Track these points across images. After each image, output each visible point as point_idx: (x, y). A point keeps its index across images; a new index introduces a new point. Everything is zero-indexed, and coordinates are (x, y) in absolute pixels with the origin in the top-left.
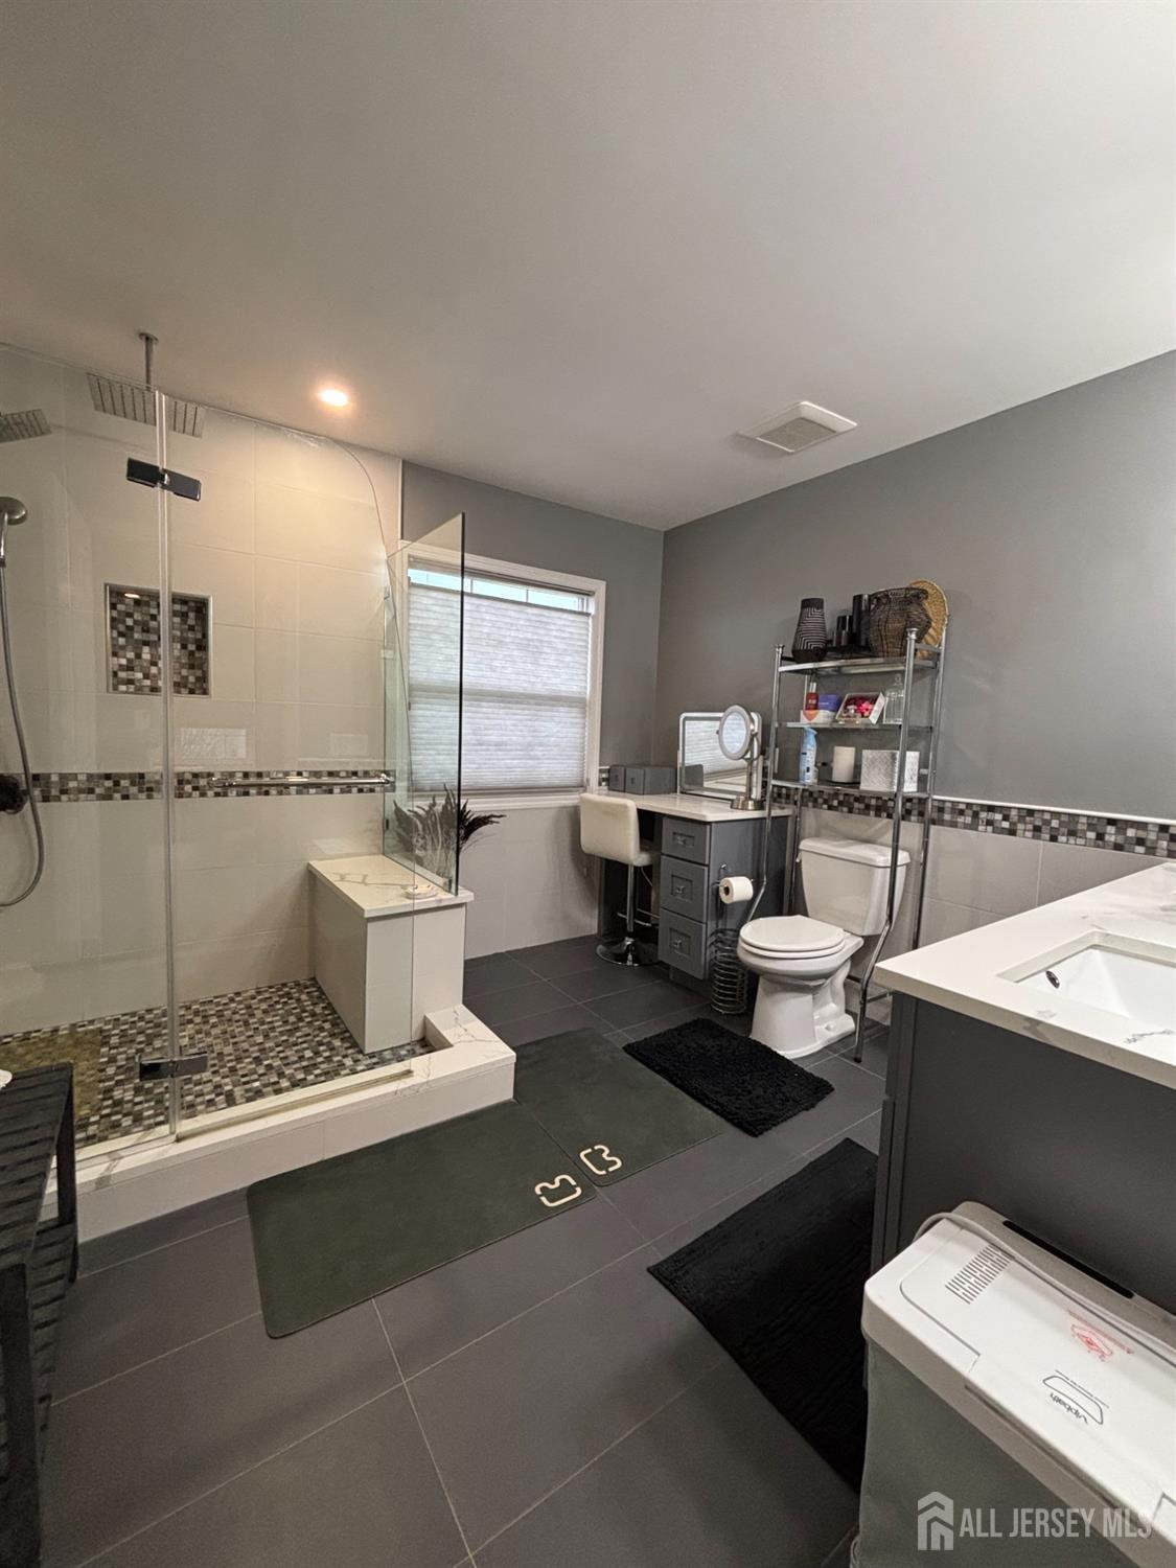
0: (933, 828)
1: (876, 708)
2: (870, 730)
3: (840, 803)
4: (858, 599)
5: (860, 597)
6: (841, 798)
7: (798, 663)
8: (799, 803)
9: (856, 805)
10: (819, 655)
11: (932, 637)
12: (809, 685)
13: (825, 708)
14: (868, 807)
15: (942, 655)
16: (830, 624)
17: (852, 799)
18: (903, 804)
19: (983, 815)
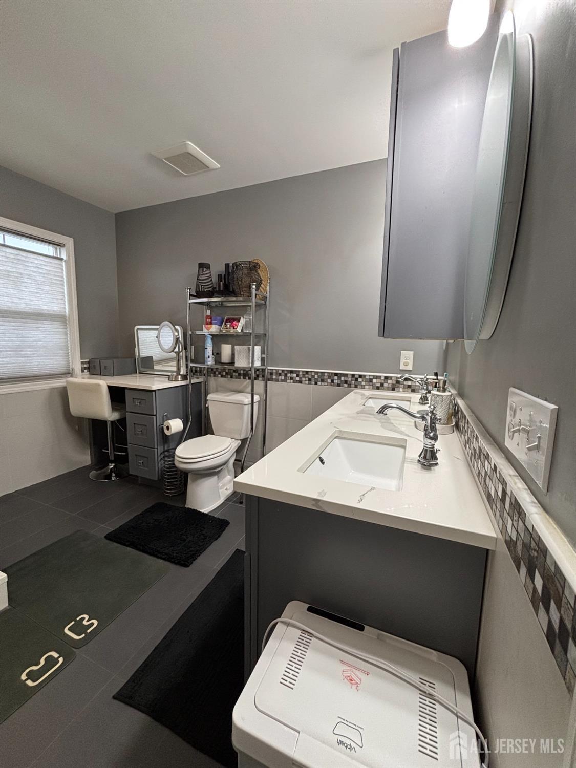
0: (268, 382)
1: (240, 324)
2: (237, 335)
3: (227, 373)
4: (227, 265)
5: (228, 264)
6: (227, 371)
7: (199, 298)
8: (206, 375)
9: (234, 374)
10: (210, 294)
11: (262, 288)
12: (206, 312)
13: (216, 324)
14: (239, 374)
15: (268, 299)
16: (215, 279)
17: (232, 371)
18: (255, 372)
19: (289, 375)
